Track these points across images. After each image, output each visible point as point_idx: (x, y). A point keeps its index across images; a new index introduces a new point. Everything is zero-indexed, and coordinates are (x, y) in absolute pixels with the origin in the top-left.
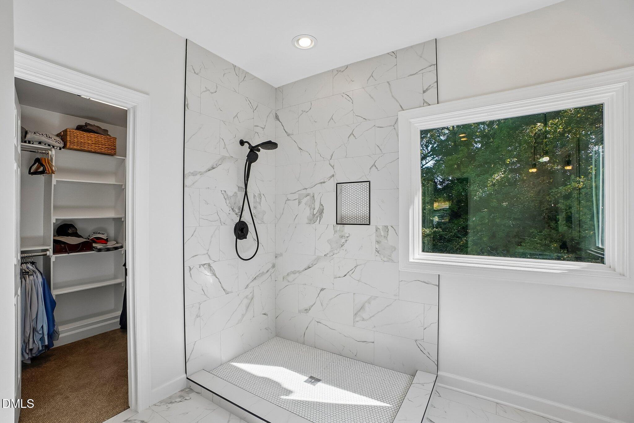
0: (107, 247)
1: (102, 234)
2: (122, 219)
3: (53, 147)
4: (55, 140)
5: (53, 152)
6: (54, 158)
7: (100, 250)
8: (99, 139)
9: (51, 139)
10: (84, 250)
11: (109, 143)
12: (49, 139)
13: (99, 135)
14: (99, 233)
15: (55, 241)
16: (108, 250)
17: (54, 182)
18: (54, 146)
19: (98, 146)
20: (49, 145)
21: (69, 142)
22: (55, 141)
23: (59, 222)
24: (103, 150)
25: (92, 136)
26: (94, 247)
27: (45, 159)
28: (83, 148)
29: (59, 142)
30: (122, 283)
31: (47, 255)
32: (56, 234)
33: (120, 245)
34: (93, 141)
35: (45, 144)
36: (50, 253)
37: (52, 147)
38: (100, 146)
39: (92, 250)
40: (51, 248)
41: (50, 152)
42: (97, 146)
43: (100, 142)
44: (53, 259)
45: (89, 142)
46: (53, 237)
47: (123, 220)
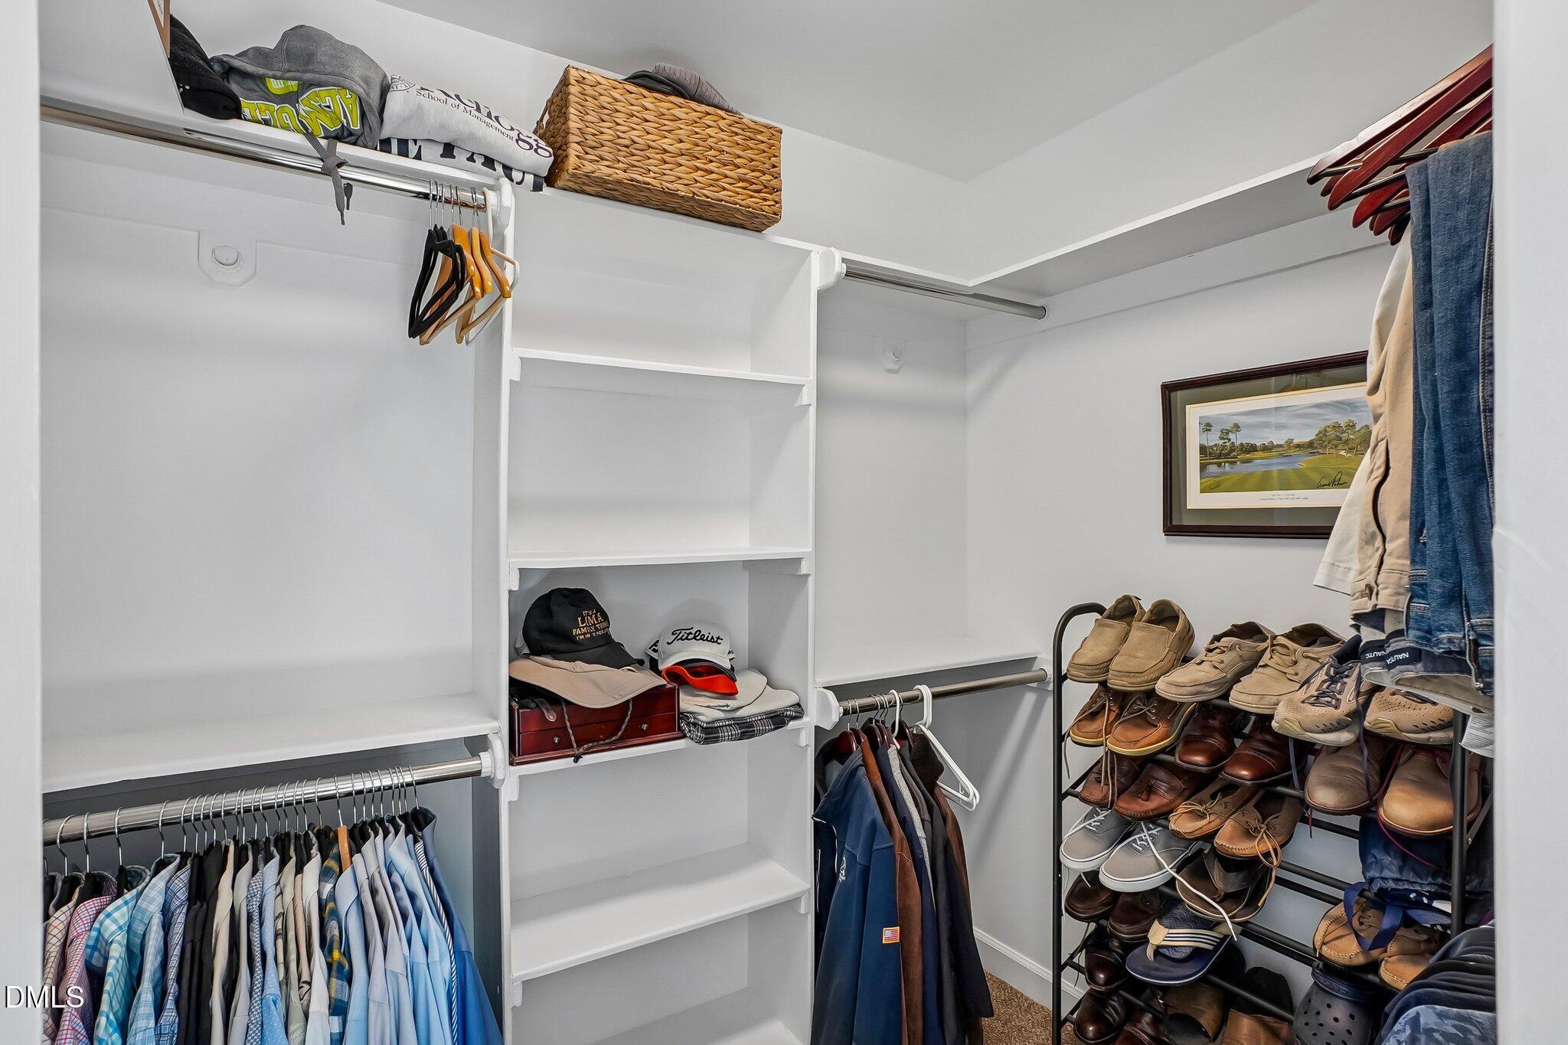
0: (739, 714)
1: (712, 640)
2: (803, 563)
3: (508, 170)
4: (512, 129)
5: (504, 198)
6: (509, 233)
7: (710, 734)
8: (709, 131)
9: (496, 124)
10: (644, 734)
11: (749, 154)
12: (488, 120)
13: (704, 108)
14: (699, 636)
15: (519, 690)
16: (746, 729)
17: (510, 370)
18: (511, 169)
19: (706, 171)
20: (489, 162)
21: (578, 139)
22: (514, 134)
23: (531, 583)
24: (724, 189)
25: (678, 112)
26: (683, 716)
27: (470, 234)
28: (639, 178)
29: (534, 144)
30: (800, 898)
31: (483, 775)
32: (520, 642)
33: (790, 699)
34: (681, 141)
35: (471, 159)
36: (494, 761)
37: (499, 169)
38: (711, 166)
39: (676, 733)
40: (496, 727)
41: (491, 196)
42: (698, 169)
43: (711, 148)
44: (508, 794)
45: (665, 143)
46: (511, 660)
47: (804, 571)
